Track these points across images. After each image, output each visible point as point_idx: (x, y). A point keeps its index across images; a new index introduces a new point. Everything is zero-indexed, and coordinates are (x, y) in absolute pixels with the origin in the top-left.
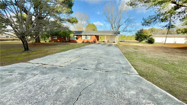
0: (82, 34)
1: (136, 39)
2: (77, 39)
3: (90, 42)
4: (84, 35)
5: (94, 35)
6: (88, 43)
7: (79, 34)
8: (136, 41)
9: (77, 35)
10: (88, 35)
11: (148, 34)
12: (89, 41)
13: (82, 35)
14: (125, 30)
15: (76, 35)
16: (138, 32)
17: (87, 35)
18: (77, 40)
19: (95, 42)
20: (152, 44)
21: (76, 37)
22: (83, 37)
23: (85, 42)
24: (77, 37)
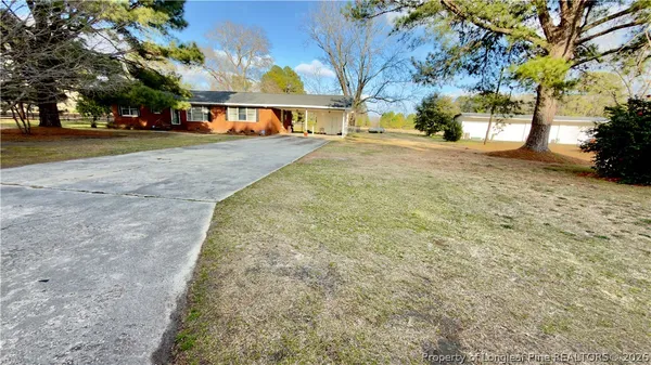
0: (226, 104)
1: (416, 127)
2: (210, 118)
3: (256, 129)
4: (235, 107)
5: (268, 108)
6: (248, 132)
7: (216, 103)
8: (417, 132)
9: (209, 107)
10: (249, 107)
11: (452, 111)
12: (251, 127)
13: (226, 107)
14: (381, 94)
15: (205, 106)
16: (424, 104)
17: (244, 107)
18: (209, 123)
19: (270, 131)
20: (453, 143)
21: (207, 111)
22: (232, 115)
23: (238, 130)
24: (209, 114)
